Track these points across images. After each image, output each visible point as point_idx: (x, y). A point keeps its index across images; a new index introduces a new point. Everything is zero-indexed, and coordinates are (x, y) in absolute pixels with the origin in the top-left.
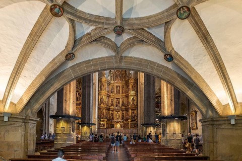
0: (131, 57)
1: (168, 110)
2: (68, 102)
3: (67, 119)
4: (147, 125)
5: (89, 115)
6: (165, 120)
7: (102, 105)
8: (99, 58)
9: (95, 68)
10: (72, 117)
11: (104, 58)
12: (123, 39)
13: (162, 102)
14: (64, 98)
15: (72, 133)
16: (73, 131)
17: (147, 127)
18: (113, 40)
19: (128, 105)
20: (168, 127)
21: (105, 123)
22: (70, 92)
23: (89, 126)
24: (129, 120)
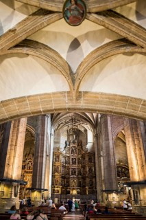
0: (96, 93)
1: (139, 175)
2: (11, 167)
3: (9, 183)
4: (109, 191)
5: (41, 182)
6: (135, 186)
7: (56, 174)
8: (40, 95)
9: (33, 108)
10: (15, 181)
11: (49, 94)
12: (83, 55)
13: (130, 168)
14: (7, 163)
15: (13, 197)
16: (16, 195)
17: (108, 194)
18: (64, 56)
19: (84, 174)
20: (141, 194)
21: (59, 189)
22: (14, 156)
23: (40, 192)
24: (87, 187)
